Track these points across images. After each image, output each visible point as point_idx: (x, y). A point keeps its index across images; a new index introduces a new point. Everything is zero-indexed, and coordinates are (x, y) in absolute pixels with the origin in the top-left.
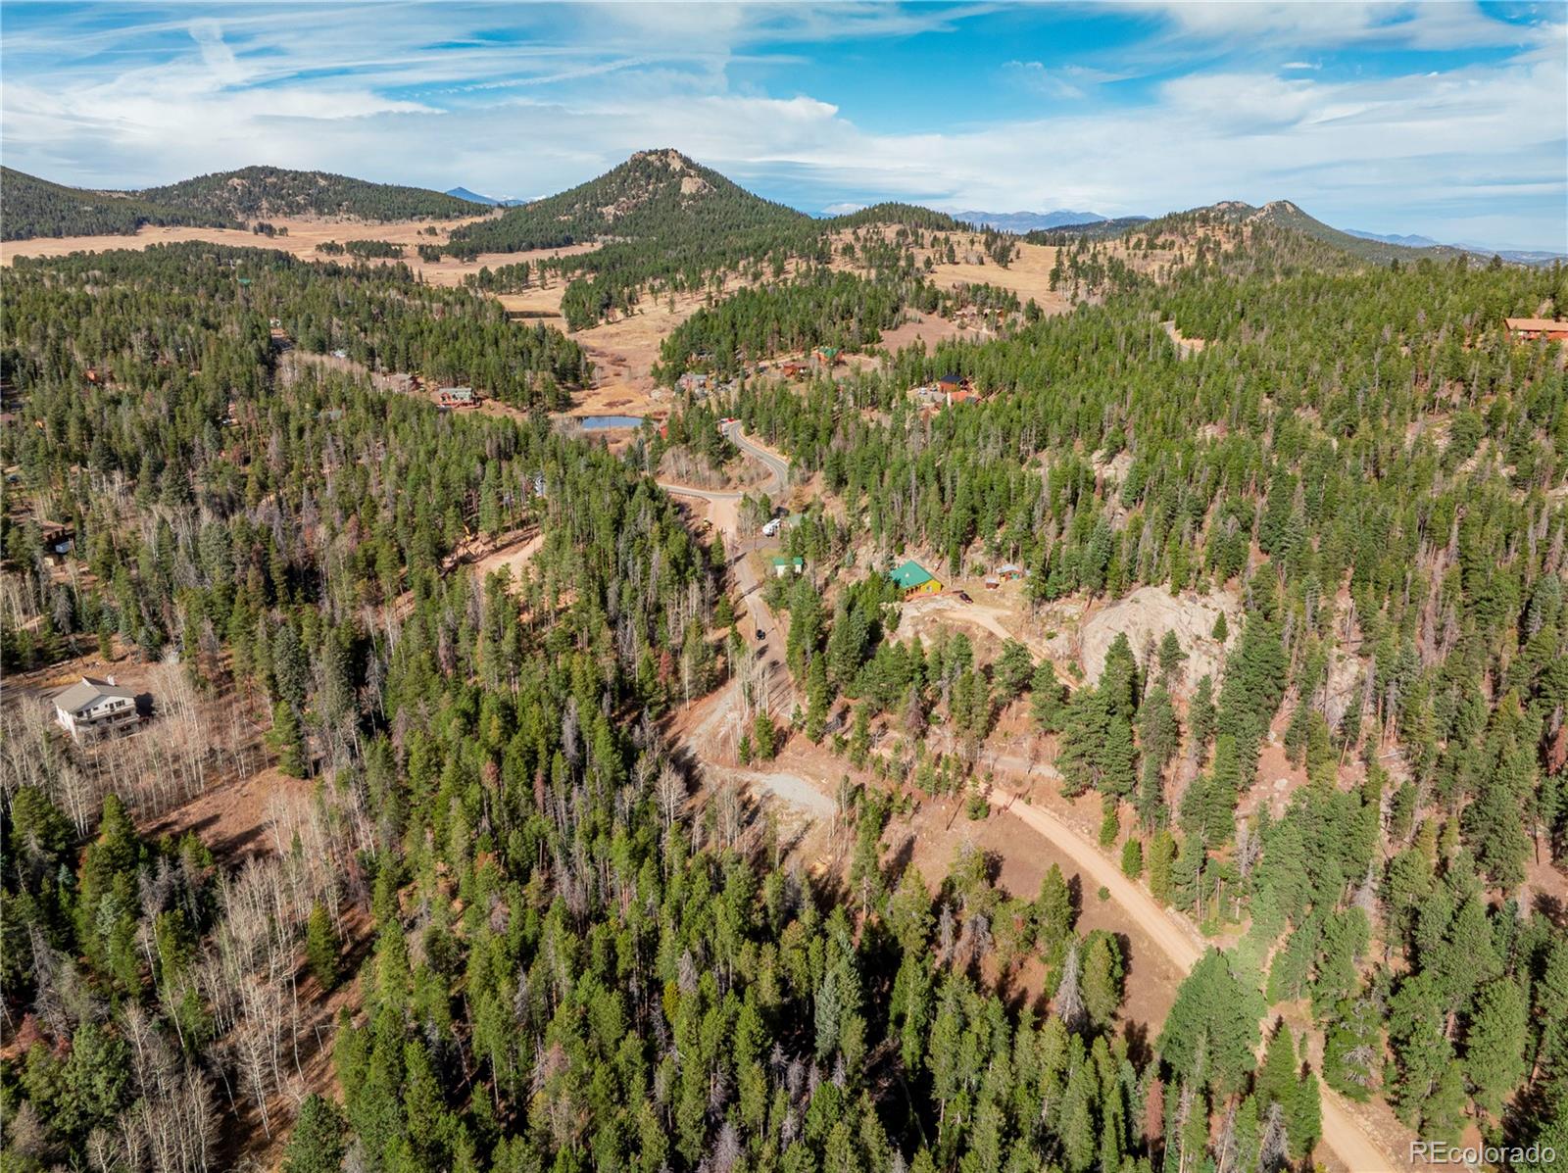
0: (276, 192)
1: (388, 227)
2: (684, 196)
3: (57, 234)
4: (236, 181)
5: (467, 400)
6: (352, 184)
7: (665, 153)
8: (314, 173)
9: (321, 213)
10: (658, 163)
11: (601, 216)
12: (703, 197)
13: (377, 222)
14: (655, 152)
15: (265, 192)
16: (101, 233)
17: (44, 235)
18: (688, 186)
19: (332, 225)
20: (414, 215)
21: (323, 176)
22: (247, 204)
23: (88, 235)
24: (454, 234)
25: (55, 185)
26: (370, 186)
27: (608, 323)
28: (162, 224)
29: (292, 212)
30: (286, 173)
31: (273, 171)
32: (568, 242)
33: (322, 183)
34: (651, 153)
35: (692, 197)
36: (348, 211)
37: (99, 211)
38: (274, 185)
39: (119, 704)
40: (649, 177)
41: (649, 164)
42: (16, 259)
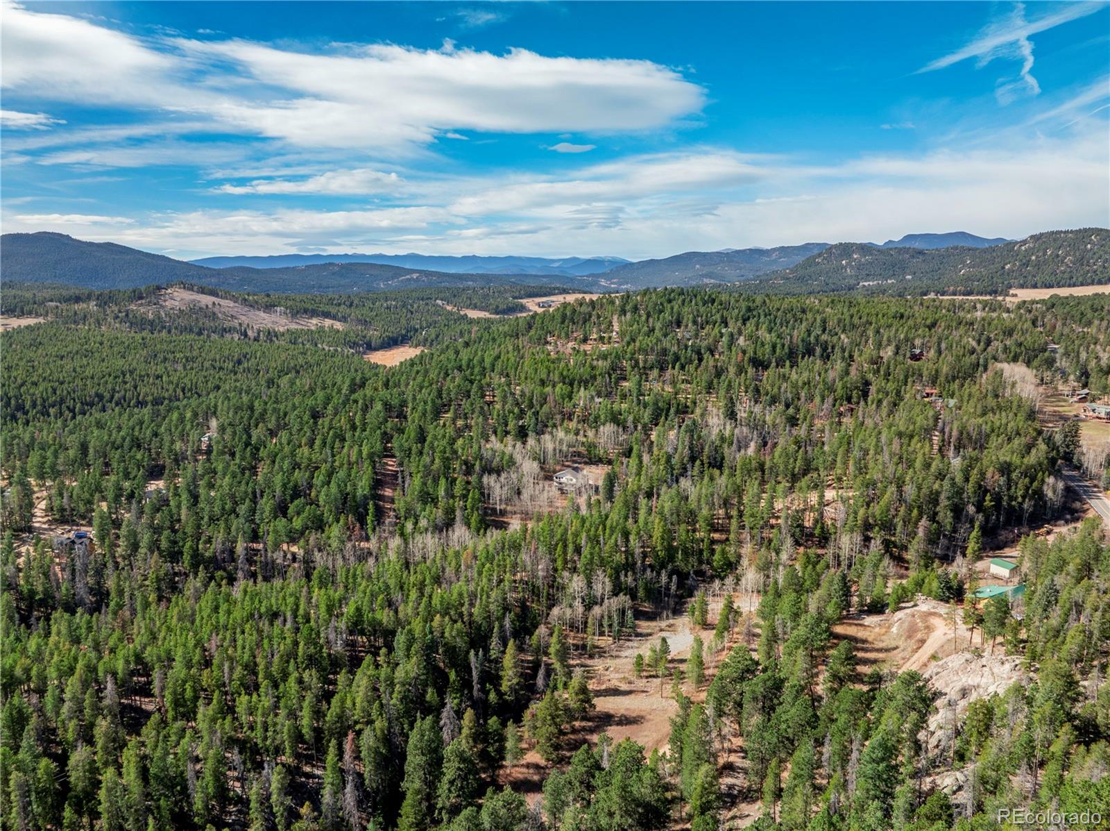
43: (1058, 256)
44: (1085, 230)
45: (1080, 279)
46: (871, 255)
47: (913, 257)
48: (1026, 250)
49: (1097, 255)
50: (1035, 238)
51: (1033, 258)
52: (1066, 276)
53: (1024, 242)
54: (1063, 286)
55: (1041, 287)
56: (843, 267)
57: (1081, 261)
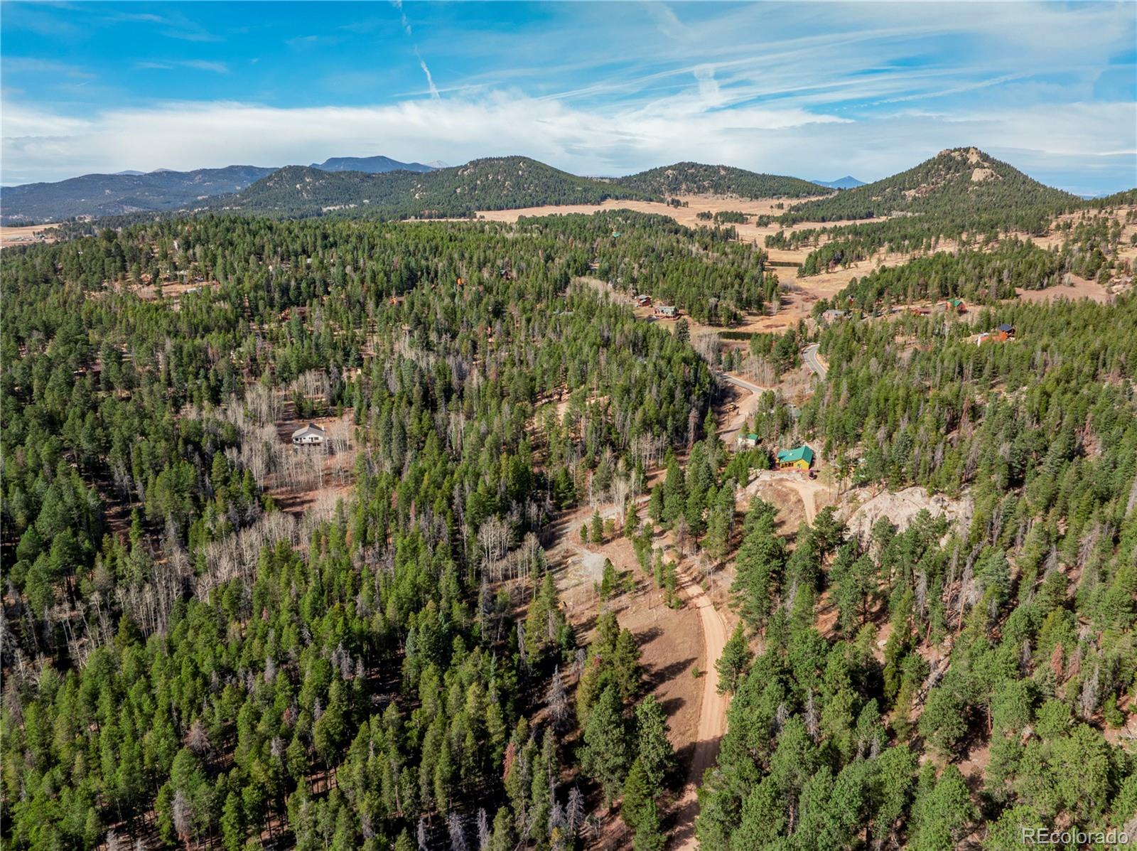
0: (692, 179)
1: (755, 203)
2: (972, 183)
3: (557, 204)
4: (670, 171)
5: (670, 314)
6: (742, 173)
7: (967, 150)
8: (719, 167)
9: (716, 193)
10: (960, 158)
11: (904, 197)
12: (988, 184)
13: (749, 199)
14: (959, 150)
15: (686, 179)
16: (580, 203)
17: (551, 204)
18: (977, 175)
19: (721, 201)
20: (774, 195)
21: (724, 168)
22: (673, 186)
23: (573, 204)
24: (792, 208)
25: (569, 175)
26: (753, 175)
27: (827, 272)
28: (617, 198)
29: (699, 192)
30: (701, 166)
31: (693, 165)
32: (870, 215)
33: (723, 172)
34: (955, 150)
35: (980, 184)
36: (733, 192)
37: (585, 190)
38: (692, 174)
39: (317, 438)
40: (950, 169)
41: (952, 159)
42: (521, 217)
43: (498, 181)
44: (513, 158)
45: (523, 202)
46: (323, 178)
47: (363, 180)
48: (469, 175)
49: (528, 181)
50: (475, 164)
51: (479, 182)
52: (510, 199)
53: (465, 167)
54: (511, 208)
55: (494, 210)
56: (299, 192)
57: (518, 185)
